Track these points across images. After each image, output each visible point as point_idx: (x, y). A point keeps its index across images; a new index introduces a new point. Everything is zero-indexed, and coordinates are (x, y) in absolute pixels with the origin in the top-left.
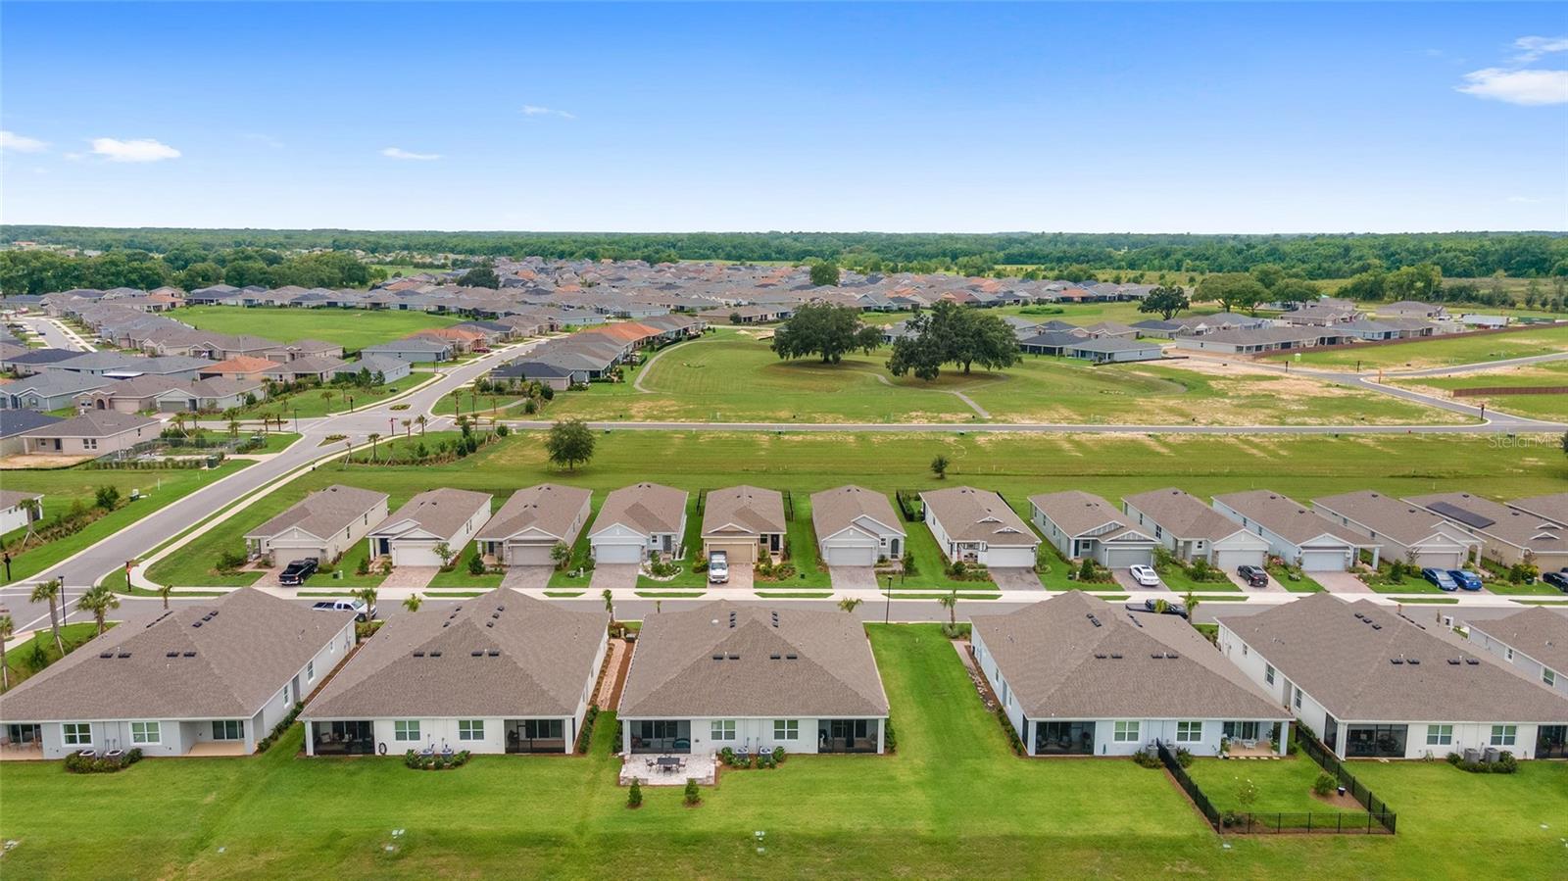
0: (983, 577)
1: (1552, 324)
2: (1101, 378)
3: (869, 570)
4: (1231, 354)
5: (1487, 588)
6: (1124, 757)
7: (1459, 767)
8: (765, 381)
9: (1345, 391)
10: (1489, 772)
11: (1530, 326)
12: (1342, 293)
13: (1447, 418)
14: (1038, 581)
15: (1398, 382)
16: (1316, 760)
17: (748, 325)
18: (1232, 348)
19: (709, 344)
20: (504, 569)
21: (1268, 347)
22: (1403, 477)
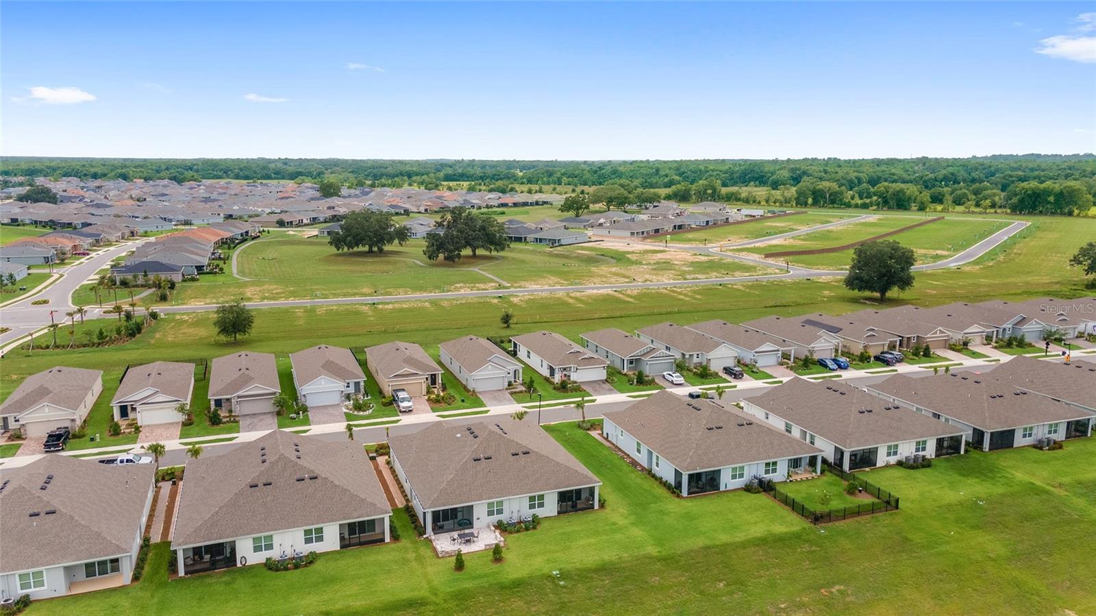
0: (578, 389)
1: (786, 215)
2: (558, 256)
3: (504, 392)
4: (628, 237)
5: (851, 367)
6: (738, 489)
7: (904, 467)
8: (332, 268)
9: (707, 258)
10: (919, 468)
11: (775, 216)
12: (667, 197)
13: (769, 271)
14: (612, 388)
15: (731, 250)
16: (837, 475)
17: (291, 227)
18: (628, 234)
19: (270, 242)
20: (237, 419)
21: (648, 232)
22: (771, 307)
